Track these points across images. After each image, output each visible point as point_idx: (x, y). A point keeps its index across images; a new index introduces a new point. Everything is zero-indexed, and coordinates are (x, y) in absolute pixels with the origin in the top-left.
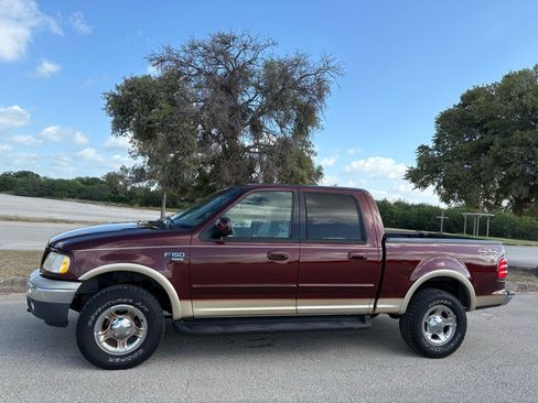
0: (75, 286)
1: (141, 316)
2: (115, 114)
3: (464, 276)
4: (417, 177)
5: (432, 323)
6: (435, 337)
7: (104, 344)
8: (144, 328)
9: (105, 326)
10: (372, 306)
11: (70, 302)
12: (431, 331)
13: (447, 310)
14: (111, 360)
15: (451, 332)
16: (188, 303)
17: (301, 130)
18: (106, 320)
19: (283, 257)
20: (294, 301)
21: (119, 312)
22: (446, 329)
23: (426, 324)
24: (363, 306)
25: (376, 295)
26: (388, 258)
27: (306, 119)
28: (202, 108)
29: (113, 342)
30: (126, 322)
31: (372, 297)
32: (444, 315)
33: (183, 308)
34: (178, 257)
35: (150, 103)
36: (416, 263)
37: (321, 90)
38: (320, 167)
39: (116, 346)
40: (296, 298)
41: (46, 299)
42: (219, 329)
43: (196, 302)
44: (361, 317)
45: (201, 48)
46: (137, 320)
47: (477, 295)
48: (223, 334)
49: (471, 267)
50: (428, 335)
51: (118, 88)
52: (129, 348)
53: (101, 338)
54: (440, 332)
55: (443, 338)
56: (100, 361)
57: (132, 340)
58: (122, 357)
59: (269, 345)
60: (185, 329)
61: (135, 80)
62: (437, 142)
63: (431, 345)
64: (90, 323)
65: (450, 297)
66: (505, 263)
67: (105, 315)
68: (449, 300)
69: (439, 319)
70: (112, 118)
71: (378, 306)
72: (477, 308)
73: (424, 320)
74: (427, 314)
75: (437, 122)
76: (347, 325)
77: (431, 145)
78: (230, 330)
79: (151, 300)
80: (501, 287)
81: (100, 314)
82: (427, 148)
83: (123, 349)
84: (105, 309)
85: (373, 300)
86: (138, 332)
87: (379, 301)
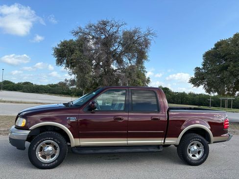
0: (28, 132)
1: (57, 145)
2: (57, 56)
3: (207, 128)
4: (195, 82)
5: (192, 149)
6: (194, 156)
7: (41, 158)
8: (58, 151)
9: (41, 149)
10: (163, 141)
11: (26, 139)
12: (192, 153)
13: (199, 143)
14: (43, 165)
15: (201, 154)
16: (78, 140)
17: (140, 61)
18: (41, 147)
19: (120, 119)
20: (126, 139)
21: (47, 144)
22: (199, 152)
23: (189, 149)
24: (159, 141)
25: (165, 136)
26: (170, 119)
27: (141, 56)
28: (94, 53)
29: (44, 157)
30: (50, 148)
31: (162, 137)
32: (198, 146)
34: (73, 119)
35: (72, 51)
36: (184, 121)
37: (146, 43)
38: (149, 78)
39: (45, 158)
41: (16, 138)
42: (91, 151)
43: (81, 139)
44: (158, 146)
45: (93, 27)
46: (55, 147)
47: (214, 136)
48: (93, 154)
49: (210, 123)
50: (191, 155)
51: (58, 45)
52: (51, 160)
53: (39, 155)
54: (196, 153)
55: (198, 157)
56: (38, 165)
57: (52, 157)
58: (48, 163)
59: (117, 159)
60: (76, 151)
61: (65, 42)
62: (204, 65)
63: (191, 160)
64: (34, 148)
65: (201, 137)
66: (228, 121)
67: (41, 145)
68: (200, 138)
69: (195, 147)
70: (56, 59)
71: (166, 141)
72: (214, 142)
73: (188, 148)
74: (190, 145)
75: (204, 57)
76: (151, 150)
77: (201, 67)
78: (97, 152)
79: (61, 138)
80: (226, 132)
81: (38, 144)
82: (199, 68)
83: (49, 160)
84: (41, 142)
85: (164, 139)
86: (56, 152)
87: (166, 139)
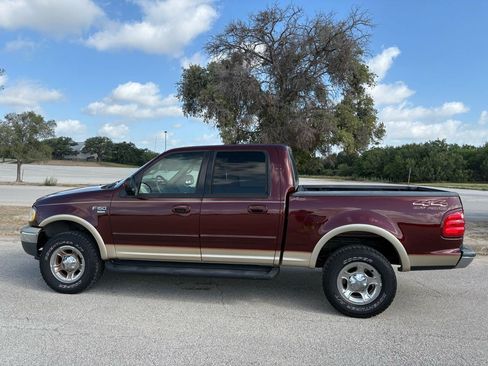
0: (36, 231)
1: (81, 256)
5: (353, 280)
6: (356, 295)
7: (58, 274)
8: (83, 264)
9: (60, 260)
10: (278, 258)
11: (36, 241)
12: (352, 289)
13: (370, 268)
14: (61, 286)
15: (375, 292)
18: (59, 257)
19: (184, 211)
20: (198, 250)
21: (67, 251)
22: (370, 289)
23: (344, 281)
24: (268, 258)
26: (290, 211)
29: (64, 273)
30: (72, 259)
33: (108, 251)
34: (101, 210)
39: (66, 276)
40: (200, 247)
43: (119, 247)
46: (79, 257)
47: (409, 253)
50: (347, 293)
53: (55, 270)
54: (363, 291)
55: (366, 297)
56: (54, 286)
57: (77, 272)
58: (68, 284)
64: (46, 258)
67: (57, 253)
71: (284, 259)
73: (341, 277)
74: (344, 270)
81: (52, 252)
83: (72, 278)
84: (56, 248)
85: (279, 253)
86: (80, 267)
87: (285, 253)
